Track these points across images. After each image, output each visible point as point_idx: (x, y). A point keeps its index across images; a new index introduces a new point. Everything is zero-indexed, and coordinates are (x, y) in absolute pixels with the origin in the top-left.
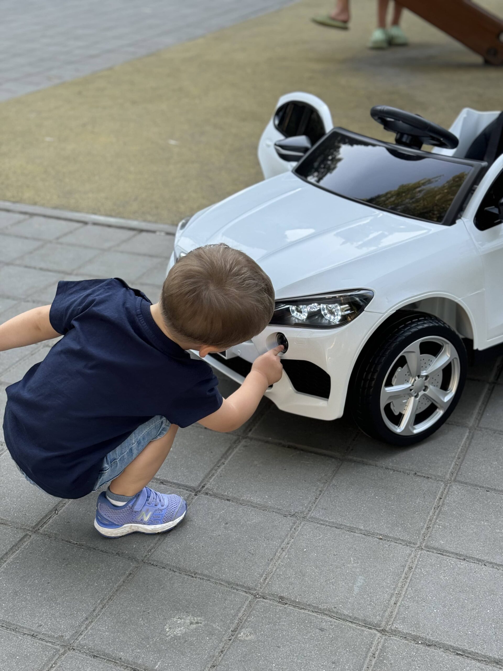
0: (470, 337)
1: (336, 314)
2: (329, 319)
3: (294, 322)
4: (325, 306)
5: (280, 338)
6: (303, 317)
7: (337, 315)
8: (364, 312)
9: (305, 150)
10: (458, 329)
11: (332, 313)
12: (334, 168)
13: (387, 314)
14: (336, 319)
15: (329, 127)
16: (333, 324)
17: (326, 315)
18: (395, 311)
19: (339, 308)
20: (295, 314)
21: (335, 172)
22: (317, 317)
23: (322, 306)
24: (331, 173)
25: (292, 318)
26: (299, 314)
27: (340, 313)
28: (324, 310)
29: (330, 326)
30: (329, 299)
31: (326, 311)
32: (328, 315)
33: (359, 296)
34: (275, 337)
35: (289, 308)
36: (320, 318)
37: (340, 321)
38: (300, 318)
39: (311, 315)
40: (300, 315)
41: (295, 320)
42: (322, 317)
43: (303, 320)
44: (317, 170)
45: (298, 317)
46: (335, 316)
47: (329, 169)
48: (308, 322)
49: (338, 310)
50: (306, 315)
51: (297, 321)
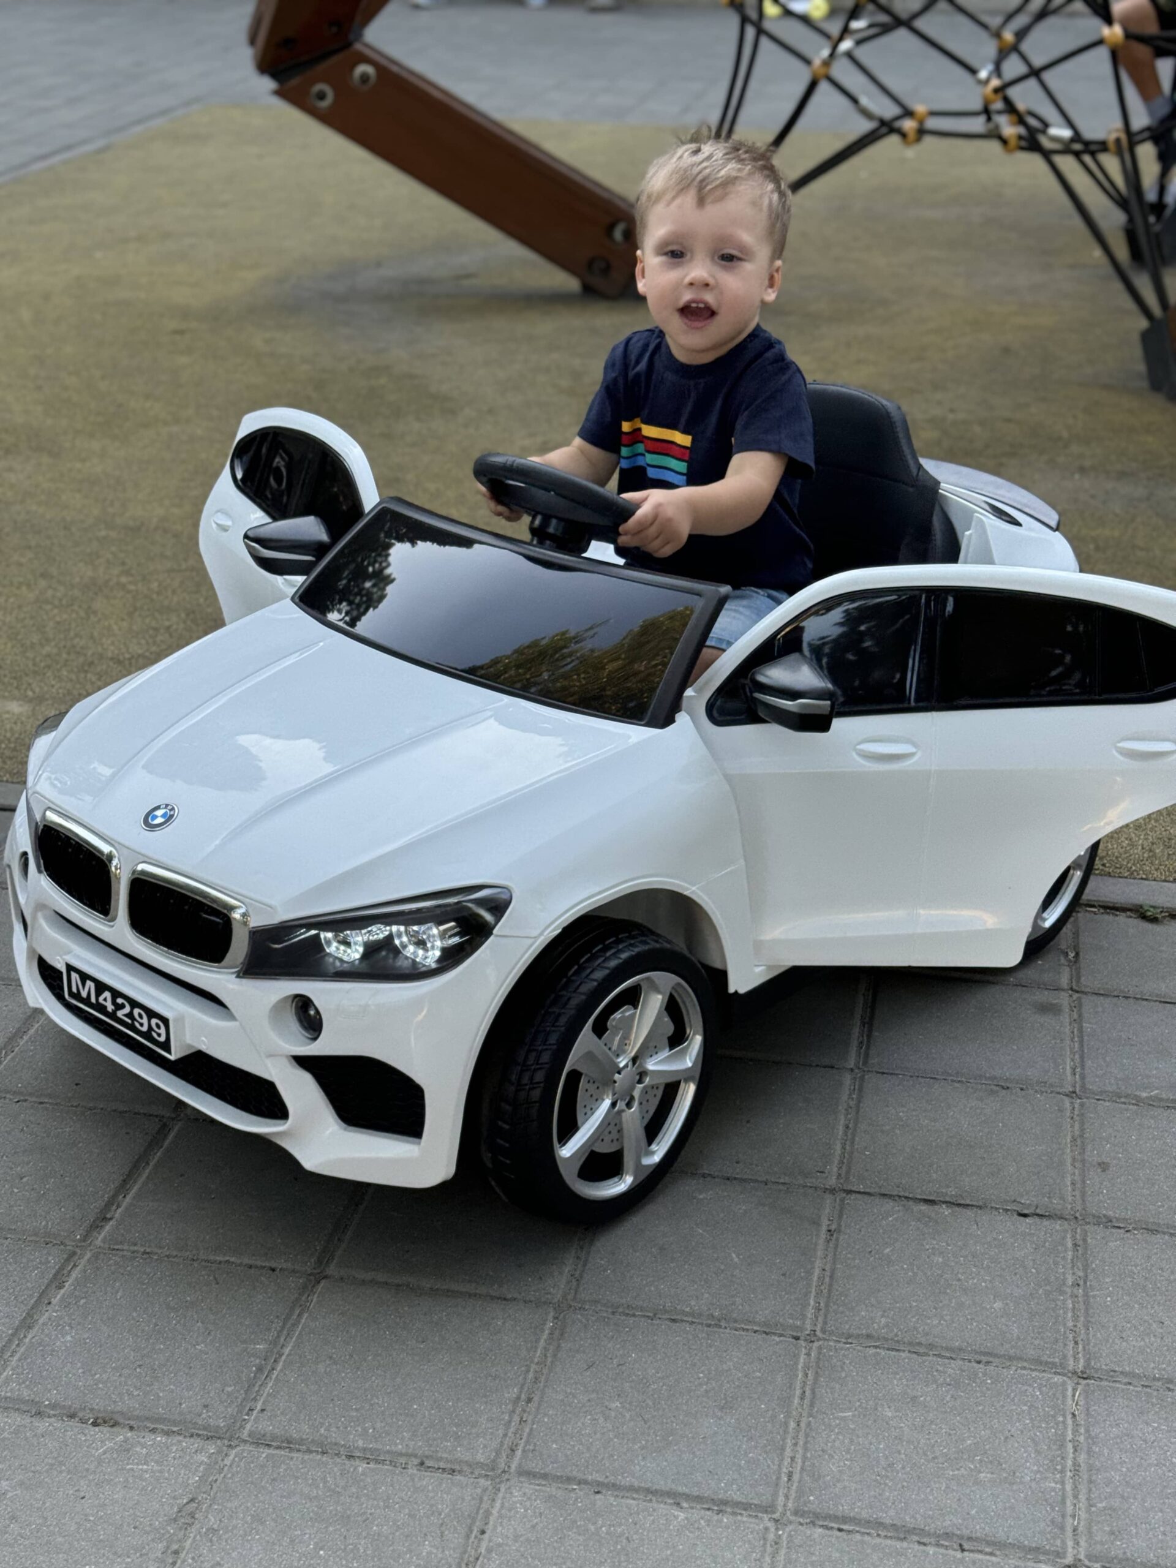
0: (718, 965)
1: (429, 945)
2: (412, 957)
3: (332, 970)
4: (402, 928)
5: (302, 1007)
6: (355, 953)
7: (433, 947)
8: (492, 938)
9: (320, 550)
10: (691, 952)
11: (421, 943)
12: (382, 598)
13: (542, 938)
14: (431, 957)
15: (370, 497)
16: (424, 969)
17: (405, 947)
18: (560, 931)
19: (435, 931)
20: (334, 949)
21: (382, 606)
22: (384, 953)
23: (394, 928)
24: (375, 607)
25: (327, 958)
26: (342, 948)
27: (438, 943)
28: (399, 935)
29: (416, 974)
30: (411, 912)
31: (405, 939)
32: (411, 948)
33: (480, 902)
34: (289, 1007)
35: (317, 936)
36: (391, 956)
37: (439, 961)
38: (345, 958)
39: (371, 950)
40: (345, 951)
41: (334, 963)
42: (397, 952)
43: (353, 962)
44: (344, 596)
45: (340, 955)
46: (426, 950)
47: (371, 601)
48: (364, 967)
49: (434, 936)
50: (361, 949)
51: (338, 963)
